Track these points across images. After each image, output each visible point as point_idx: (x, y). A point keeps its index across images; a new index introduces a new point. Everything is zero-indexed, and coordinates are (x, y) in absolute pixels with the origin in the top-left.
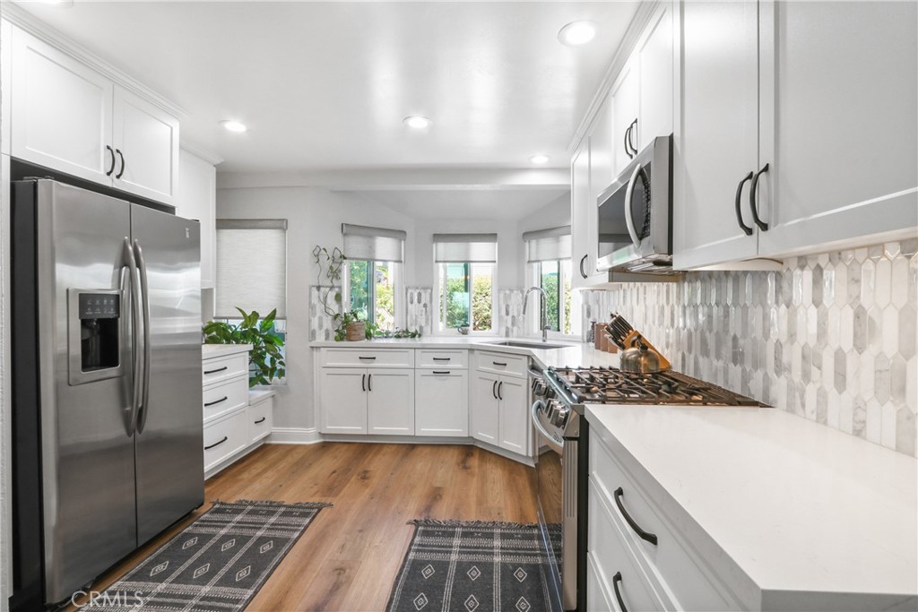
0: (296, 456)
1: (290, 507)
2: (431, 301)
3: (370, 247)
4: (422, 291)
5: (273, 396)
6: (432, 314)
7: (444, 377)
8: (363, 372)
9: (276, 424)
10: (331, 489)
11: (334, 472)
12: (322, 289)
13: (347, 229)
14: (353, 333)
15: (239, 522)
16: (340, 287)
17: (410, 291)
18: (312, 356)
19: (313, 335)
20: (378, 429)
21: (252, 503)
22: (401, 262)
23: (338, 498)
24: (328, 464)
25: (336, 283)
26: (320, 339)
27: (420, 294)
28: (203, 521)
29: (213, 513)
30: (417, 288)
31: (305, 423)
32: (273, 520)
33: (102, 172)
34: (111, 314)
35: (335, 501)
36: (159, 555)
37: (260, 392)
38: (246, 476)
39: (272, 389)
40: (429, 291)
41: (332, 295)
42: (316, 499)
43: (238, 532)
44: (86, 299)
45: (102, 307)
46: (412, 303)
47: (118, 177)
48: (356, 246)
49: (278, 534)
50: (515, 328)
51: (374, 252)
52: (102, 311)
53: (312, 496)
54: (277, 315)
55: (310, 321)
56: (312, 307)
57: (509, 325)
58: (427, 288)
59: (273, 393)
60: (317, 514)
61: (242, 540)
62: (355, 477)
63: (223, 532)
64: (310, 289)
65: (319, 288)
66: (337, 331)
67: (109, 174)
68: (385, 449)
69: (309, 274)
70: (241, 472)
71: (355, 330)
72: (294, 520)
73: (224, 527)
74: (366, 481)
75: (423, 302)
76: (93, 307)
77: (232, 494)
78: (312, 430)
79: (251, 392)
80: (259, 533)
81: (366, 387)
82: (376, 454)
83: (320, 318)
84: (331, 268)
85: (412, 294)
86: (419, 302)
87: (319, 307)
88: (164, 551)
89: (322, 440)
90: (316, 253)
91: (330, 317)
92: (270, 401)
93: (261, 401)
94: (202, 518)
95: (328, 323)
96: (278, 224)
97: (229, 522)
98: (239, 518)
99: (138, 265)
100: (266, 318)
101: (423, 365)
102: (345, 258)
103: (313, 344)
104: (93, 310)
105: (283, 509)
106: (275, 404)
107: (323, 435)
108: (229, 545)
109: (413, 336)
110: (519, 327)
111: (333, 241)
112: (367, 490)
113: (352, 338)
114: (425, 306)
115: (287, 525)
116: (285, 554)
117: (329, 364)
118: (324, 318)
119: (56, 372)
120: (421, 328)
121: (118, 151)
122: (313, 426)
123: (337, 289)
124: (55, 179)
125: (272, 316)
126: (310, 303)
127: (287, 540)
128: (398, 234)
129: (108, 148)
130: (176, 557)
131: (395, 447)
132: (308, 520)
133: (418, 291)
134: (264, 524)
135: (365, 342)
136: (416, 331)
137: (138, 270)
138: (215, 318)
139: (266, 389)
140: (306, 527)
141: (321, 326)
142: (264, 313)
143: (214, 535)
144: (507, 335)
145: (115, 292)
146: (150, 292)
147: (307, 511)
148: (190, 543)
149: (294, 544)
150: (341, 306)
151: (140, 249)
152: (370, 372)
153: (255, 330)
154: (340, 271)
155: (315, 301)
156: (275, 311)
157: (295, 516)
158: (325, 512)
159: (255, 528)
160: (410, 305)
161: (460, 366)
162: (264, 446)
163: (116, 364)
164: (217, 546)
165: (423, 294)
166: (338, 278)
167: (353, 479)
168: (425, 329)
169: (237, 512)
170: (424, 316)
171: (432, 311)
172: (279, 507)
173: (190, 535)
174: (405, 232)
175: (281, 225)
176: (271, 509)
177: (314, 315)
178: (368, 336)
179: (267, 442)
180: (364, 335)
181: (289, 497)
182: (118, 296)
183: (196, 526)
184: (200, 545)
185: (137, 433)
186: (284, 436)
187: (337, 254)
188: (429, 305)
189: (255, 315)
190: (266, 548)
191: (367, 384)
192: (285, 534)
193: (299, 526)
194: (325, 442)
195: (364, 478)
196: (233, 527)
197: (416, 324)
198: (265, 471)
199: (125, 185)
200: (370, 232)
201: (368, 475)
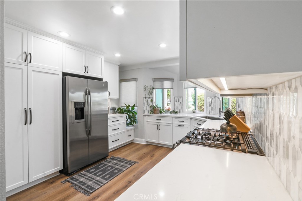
0: (138, 147)
1: (128, 161)
2: (183, 101)
3: (162, 85)
4: (180, 98)
5: (134, 129)
6: (183, 106)
7: (182, 127)
8: (158, 124)
9: (135, 137)
10: (141, 158)
11: (145, 153)
12: (147, 98)
13: (154, 80)
14: (155, 111)
15: (114, 163)
16: (152, 97)
17: (175, 98)
18: (144, 118)
19: (144, 112)
20: (162, 142)
21: (120, 158)
22: (173, 89)
23: (141, 161)
24: (145, 150)
25: (151, 96)
26: (146, 113)
27: (179, 99)
28: (107, 161)
29: (110, 159)
30: (178, 97)
31: (142, 138)
32: (122, 164)
33: (83, 72)
34: (83, 106)
35: (140, 162)
36: (94, 167)
37: (130, 127)
38: (123, 150)
39: (134, 127)
40: (182, 98)
41: (150, 100)
42: (135, 160)
43: (113, 165)
44: (76, 103)
45: (80, 105)
46: (176, 102)
47: (87, 73)
48: (158, 84)
49: (121, 168)
50: (213, 111)
51: (163, 86)
52: (80, 106)
53: (135, 159)
54: (135, 106)
55: (143, 108)
56: (144, 104)
57: (210, 110)
58: (181, 97)
59: (134, 128)
60: (133, 164)
61: (112, 167)
62: (150, 156)
63: (110, 164)
64: (143, 98)
65: (146, 98)
66: (151, 111)
67: (85, 72)
68: (163, 149)
69: (143, 94)
70: (122, 149)
71: (156, 111)
72: (127, 165)
73: (110, 163)
74: (152, 158)
75: (180, 102)
76: (78, 105)
77: (117, 155)
78: (144, 140)
79: (127, 127)
80: (117, 167)
81: (158, 128)
82: (160, 150)
83: (146, 107)
84: (149, 92)
85: (176, 99)
86: (179, 102)
87: (146, 104)
88: (95, 166)
89: (147, 143)
90: (145, 87)
91: (149, 107)
92: (133, 130)
93: (130, 130)
94: (107, 160)
95: (149, 108)
96: (135, 80)
97: (112, 162)
98: (115, 161)
99: (89, 94)
100: (132, 107)
101: (175, 123)
102: (154, 88)
103: (144, 114)
104: (78, 106)
105: (126, 161)
106: (135, 131)
107: (147, 142)
108: (109, 168)
109: (176, 113)
110: (214, 111)
111: (150, 83)
112: (150, 161)
113: (155, 113)
114: (181, 103)
115: (124, 166)
116: (119, 174)
117: (148, 121)
118: (148, 107)
119: (69, 120)
120: (179, 110)
121: (87, 67)
122: (144, 139)
123: (151, 98)
124: (69, 76)
125: (134, 106)
126: (143, 102)
127: (122, 170)
128: (172, 80)
129: (85, 66)
130: (97, 168)
131: (167, 148)
132: (130, 166)
133: (178, 98)
134: (119, 164)
135: (159, 114)
136: (177, 111)
137: (89, 96)
138: (121, 106)
139: (132, 127)
140: (129, 168)
141: (146, 109)
142: (132, 105)
143: (107, 165)
144: (209, 113)
145: (83, 101)
146: (92, 99)
147: (131, 163)
148: (102, 165)
149: (123, 172)
150: (152, 103)
151: (90, 91)
152: (160, 124)
153: (129, 110)
154: (152, 92)
155: (145, 102)
156: (135, 105)
157: (128, 164)
158: (136, 164)
159: (117, 165)
160: (175, 103)
161: (187, 124)
162: (132, 143)
163: (83, 118)
164: (106, 168)
165: (180, 99)
166: (151, 94)
167: (149, 156)
168: (181, 111)
169: (115, 160)
170: (180, 106)
171: (183, 105)
172: (125, 160)
173: (102, 164)
174: (173, 79)
175: (136, 80)
176: (123, 161)
177: (144, 106)
178: (161, 112)
179: (133, 142)
180: (159, 112)
181: (129, 159)
182: (84, 102)
183: (105, 161)
184: (103, 166)
185: (89, 136)
186: (137, 141)
187: (151, 87)
188: (182, 103)
189: (129, 106)
190: (116, 171)
191: (158, 127)
192: (122, 168)
193: (127, 167)
194: (147, 144)
195: (152, 157)
196: (113, 164)
197: (178, 109)
198: (128, 150)
199: (89, 74)
200: (162, 80)
201: (153, 156)
